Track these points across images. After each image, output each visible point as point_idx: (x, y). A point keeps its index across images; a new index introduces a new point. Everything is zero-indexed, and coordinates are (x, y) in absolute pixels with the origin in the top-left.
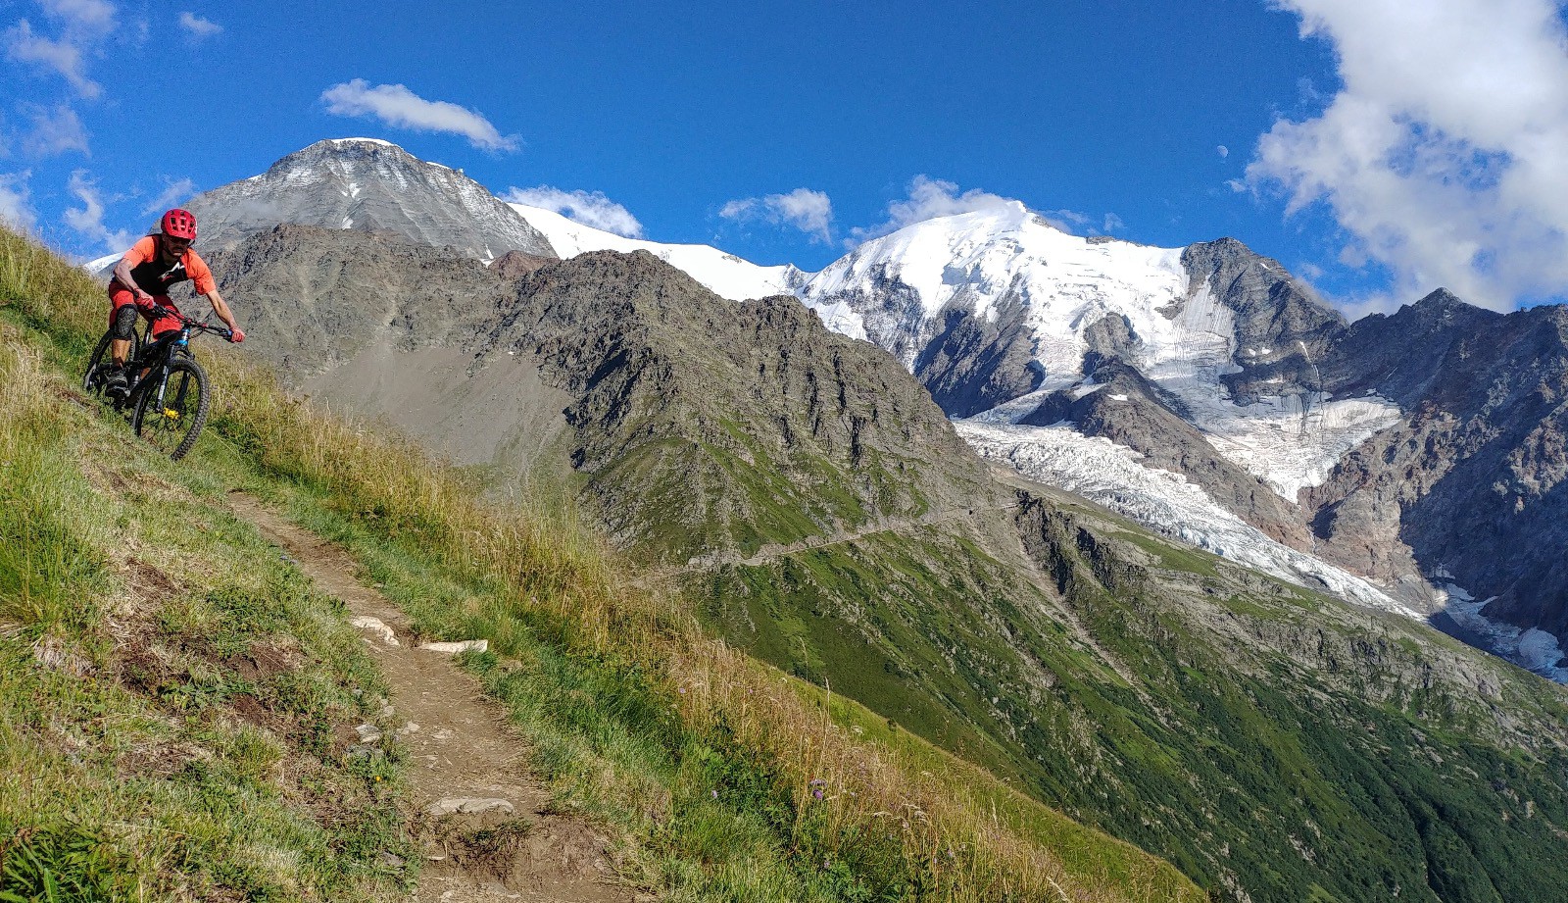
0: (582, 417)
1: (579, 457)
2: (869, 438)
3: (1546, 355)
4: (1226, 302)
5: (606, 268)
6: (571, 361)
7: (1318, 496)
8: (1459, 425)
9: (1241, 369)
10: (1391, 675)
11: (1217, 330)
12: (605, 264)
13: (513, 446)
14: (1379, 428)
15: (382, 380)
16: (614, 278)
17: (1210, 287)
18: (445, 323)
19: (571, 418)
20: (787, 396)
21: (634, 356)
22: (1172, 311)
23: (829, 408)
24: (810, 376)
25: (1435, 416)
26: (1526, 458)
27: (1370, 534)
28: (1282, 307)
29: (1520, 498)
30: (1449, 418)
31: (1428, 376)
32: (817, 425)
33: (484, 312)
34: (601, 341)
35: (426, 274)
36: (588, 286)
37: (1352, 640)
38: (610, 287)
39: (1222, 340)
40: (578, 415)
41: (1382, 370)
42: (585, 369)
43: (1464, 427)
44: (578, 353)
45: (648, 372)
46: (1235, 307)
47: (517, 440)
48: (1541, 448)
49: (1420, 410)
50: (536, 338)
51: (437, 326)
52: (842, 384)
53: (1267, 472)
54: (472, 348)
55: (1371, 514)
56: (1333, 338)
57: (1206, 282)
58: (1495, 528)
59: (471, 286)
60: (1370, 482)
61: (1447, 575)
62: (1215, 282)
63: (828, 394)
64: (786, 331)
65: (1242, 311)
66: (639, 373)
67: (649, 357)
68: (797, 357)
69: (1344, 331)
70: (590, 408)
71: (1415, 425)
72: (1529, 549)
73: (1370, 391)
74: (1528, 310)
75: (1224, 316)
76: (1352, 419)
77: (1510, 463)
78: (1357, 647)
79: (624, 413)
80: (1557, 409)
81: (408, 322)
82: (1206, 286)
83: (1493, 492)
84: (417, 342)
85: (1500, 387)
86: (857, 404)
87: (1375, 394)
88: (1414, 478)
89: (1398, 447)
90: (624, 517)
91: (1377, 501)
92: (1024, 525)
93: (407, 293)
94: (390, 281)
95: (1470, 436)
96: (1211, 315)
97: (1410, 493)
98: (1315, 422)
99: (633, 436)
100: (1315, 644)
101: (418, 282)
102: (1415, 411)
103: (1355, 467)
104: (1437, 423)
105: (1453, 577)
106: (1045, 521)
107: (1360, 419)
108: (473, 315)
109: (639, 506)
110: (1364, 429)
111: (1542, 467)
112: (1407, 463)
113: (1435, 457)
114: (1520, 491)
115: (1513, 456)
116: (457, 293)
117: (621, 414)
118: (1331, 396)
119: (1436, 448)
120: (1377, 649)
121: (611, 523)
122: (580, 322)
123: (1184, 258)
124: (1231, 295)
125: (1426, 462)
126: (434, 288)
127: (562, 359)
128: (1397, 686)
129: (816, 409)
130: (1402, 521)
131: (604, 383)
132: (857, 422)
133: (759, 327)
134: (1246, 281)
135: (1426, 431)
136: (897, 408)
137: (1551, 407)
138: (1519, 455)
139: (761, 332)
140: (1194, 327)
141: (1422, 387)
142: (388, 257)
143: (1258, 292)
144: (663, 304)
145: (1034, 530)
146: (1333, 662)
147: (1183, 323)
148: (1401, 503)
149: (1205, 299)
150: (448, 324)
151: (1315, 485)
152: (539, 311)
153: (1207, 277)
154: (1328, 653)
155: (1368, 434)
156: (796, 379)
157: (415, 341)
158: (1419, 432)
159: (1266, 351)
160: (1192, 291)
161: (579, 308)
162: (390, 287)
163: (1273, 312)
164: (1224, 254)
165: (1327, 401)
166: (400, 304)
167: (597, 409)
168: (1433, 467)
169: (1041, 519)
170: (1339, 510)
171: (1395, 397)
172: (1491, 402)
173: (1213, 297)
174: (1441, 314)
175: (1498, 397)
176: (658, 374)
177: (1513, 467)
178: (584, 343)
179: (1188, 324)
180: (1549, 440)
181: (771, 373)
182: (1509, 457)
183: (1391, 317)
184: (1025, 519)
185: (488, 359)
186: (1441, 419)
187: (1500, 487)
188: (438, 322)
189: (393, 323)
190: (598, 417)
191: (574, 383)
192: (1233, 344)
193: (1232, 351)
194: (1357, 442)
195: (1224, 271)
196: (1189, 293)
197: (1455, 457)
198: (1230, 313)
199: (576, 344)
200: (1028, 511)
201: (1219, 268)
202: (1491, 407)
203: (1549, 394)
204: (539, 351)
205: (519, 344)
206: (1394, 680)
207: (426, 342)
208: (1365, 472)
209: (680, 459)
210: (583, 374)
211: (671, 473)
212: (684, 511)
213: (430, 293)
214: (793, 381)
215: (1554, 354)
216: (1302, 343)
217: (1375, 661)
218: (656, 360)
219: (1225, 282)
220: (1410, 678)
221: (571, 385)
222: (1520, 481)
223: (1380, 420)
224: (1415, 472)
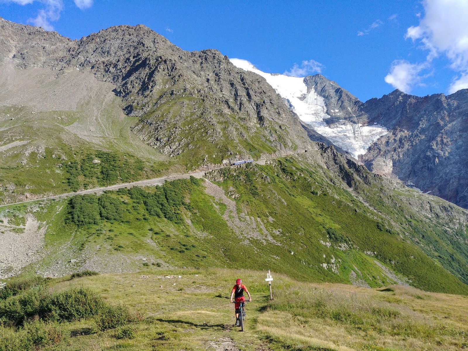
0: (125, 92)
1: (129, 110)
2: (264, 113)
3: (439, 110)
4: (321, 95)
5: (124, 32)
6: (112, 70)
7: (364, 158)
8: (410, 133)
9: (329, 117)
10: (457, 220)
11: (319, 104)
12: (123, 31)
13: (87, 104)
14: (381, 135)
15: (9, 78)
16: (128, 36)
17: (314, 90)
18: (42, 58)
19: (117, 93)
20: (223, 93)
21: (151, 61)
22: (303, 98)
23: (245, 99)
24: (232, 85)
25: (401, 131)
26: (437, 144)
27: (384, 170)
28: (341, 96)
29: (437, 158)
30: (406, 131)
31: (395, 118)
32: (240, 106)
33: (61, 54)
34: (128, 59)
35: (31, 37)
36: (115, 40)
37: (439, 205)
38: (127, 40)
39: (321, 107)
40: (122, 91)
41: (378, 116)
42: (121, 71)
43: (412, 134)
44: (115, 66)
45: (162, 67)
46: (324, 97)
47: (89, 102)
48: (442, 141)
49: (395, 129)
50: (91, 62)
51: (37, 59)
52: (247, 89)
53: (348, 150)
54: (57, 68)
55: (383, 164)
56: (359, 107)
57: (313, 89)
58: (428, 167)
59: (54, 43)
60: (382, 153)
61: (412, 184)
62: (316, 89)
63: (242, 93)
64: (216, 65)
65: (327, 98)
66: (157, 67)
67: (160, 60)
68: (223, 75)
69: (363, 105)
70: (129, 87)
71: (394, 134)
72: (441, 175)
73: (375, 123)
74: (430, 95)
75: (321, 100)
76: (371, 132)
77: (432, 146)
78: (442, 208)
79: (152, 87)
80: (446, 127)
81: (23, 57)
82: (313, 90)
83: (427, 156)
84: (27, 65)
85: (423, 121)
86: (256, 99)
87: (376, 124)
88: (397, 151)
89: (390, 141)
90: (169, 137)
91: (385, 159)
92: (325, 158)
93: (21, 45)
94: (12, 39)
95: (414, 137)
96: (316, 99)
97: (396, 157)
98: (358, 133)
99: (161, 97)
100: (428, 207)
101: (26, 40)
102: (393, 129)
103: (376, 148)
104: (402, 133)
105: (414, 185)
106: (335, 155)
107: (373, 132)
108: (56, 55)
109: (178, 131)
110: (376, 136)
111: (443, 147)
112: (393, 146)
113: (403, 144)
114: (437, 155)
115: (433, 143)
116: (47, 46)
117: (150, 87)
118: (362, 125)
119: (403, 141)
120: (449, 209)
121: (162, 141)
122: (113, 55)
123: (304, 81)
124: (322, 92)
125: (400, 146)
126: (34, 43)
127: (107, 69)
128: (460, 223)
129: (239, 99)
130: (393, 166)
131: (136, 75)
132: (258, 106)
133: (202, 63)
134: (326, 88)
135: (399, 136)
136: (272, 102)
137: (443, 128)
138: (435, 143)
139: (203, 65)
140: (311, 103)
141: (394, 122)
142: (10, 29)
143: (332, 92)
144: (156, 46)
145: (330, 159)
146: (437, 214)
147: (307, 102)
148: (393, 160)
149: (313, 95)
150: (43, 59)
151: (363, 154)
152: (91, 51)
153: (313, 87)
154: (434, 211)
155: (378, 137)
156: (226, 86)
157: (26, 64)
158: (396, 136)
159: (337, 111)
160: (308, 92)
161: (112, 48)
162: (11, 42)
163: (337, 98)
164: (318, 79)
165: (361, 127)
166: (17, 49)
167: (133, 87)
168: (402, 148)
169: (333, 155)
170: (374, 162)
171: (384, 124)
172: (421, 126)
173: (316, 94)
174: (398, 98)
175: (423, 124)
176: (168, 68)
177: (433, 147)
178: (119, 61)
179: (309, 102)
180: (444, 138)
181: (212, 82)
182: (431, 144)
183: (380, 99)
184: (325, 155)
185: (66, 71)
186: (404, 132)
187: (428, 154)
188: (38, 57)
189: (14, 56)
190: (135, 91)
191: (115, 78)
192: (325, 108)
193: (325, 110)
194: (375, 140)
195: (318, 85)
196: (307, 92)
197: (410, 144)
198: (323, 99)
199: (114, 62)
200: (326, 151)
201: (317, 84)
202: (421, 128)
203: (442, 123)
204: (93, 67)
205: (82, 65)
206: (458, 221)
207: (32, 65)
208: (380, 150)
209: (196, 106)
210: (121, 74)
211: (193, 114)
212: (209, 134)
213: (33, 45)
214: (224, 85)
215: (442, 109)
216: (349, 108)
217: (450, 214)
218: (165, 61)
219: (319, 89)
220: (463, 220)
221: (114, 80)
222: (436, 152)
223: (381, 133)
224: (396, 149)
